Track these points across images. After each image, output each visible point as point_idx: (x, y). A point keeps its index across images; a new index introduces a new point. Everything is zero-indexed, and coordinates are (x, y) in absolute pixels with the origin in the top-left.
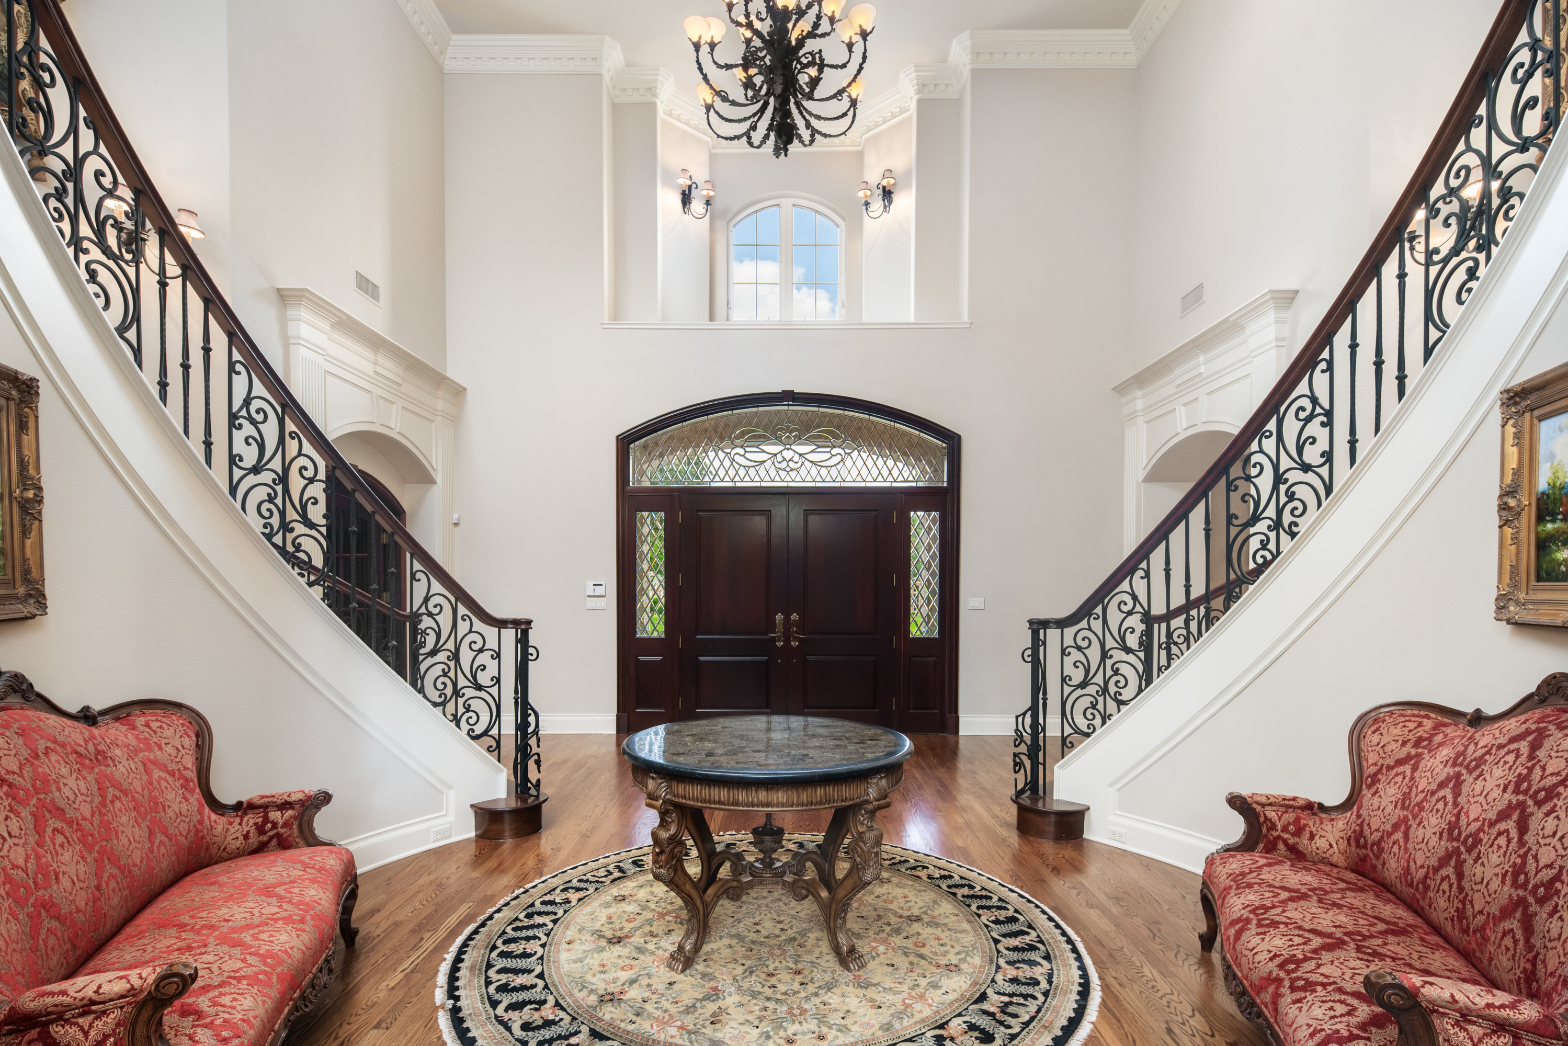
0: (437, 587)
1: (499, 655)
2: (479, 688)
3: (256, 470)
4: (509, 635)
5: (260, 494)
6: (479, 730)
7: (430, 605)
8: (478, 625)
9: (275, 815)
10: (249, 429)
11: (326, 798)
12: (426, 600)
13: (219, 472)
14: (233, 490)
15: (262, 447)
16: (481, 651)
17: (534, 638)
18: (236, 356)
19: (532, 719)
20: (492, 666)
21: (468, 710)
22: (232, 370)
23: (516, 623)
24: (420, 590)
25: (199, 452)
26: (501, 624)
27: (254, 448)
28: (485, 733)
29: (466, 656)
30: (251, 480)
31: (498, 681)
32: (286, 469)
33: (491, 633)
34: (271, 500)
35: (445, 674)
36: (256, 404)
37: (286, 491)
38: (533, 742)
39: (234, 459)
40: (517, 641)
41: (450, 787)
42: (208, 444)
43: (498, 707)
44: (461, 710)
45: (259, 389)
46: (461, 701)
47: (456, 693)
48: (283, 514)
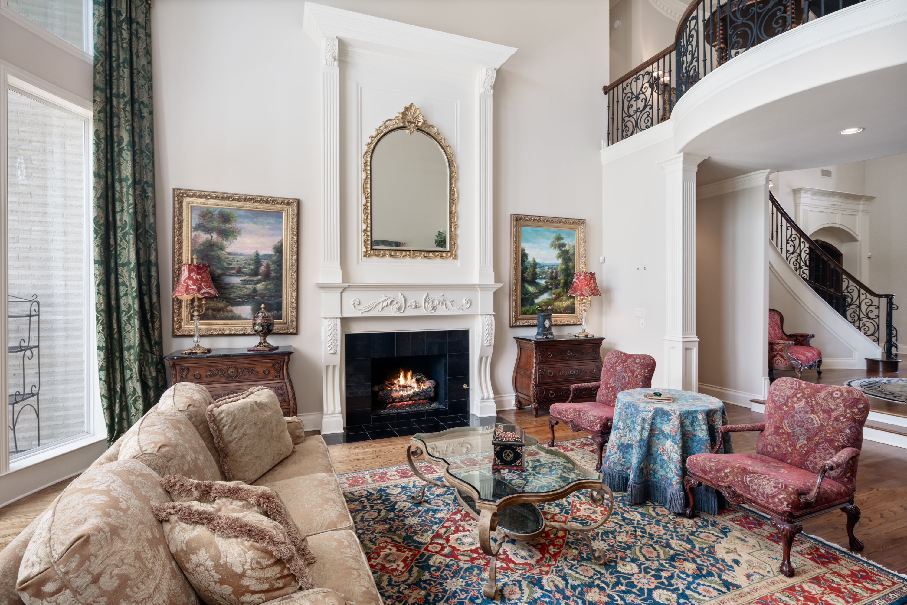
0: (851, 283)
1: (879, 307)
2: (870, 318)
3: (793, 253)
4: (884, 301)
5: (794, 259)
6: (869, 333)
7: (849, 289)
8: (869, 296)
9: (800, 338)
10: (791, 243)
11: (813, 336)
12: (847, 288)
13: (784, 255)
14: (787, 259)
15: (794, 247)
16: (870, 305)
17: (894, 301)
18: (788, 225)
19: (894, 332)
20: (876, 312)
21: (864, 325)
22: (787, 229)
23: (886, 296)
24: (845, 285)
25: (779, 251)
26: (880, 296)
27: (792, 248)
28: (872, 335)
29: (864, 307)
30: (792, 256)
31: (878, 316)
32: (801, 252)
33: (875, 300)
34: (796, 260)
35: (854, 312)
36: (793, 236)
37: (801, 258)
38: (894, 339)
39: (787, 251)
40: (888, 303)
41: (856, 350)
42: (781, 249)
43: (878, 326)
44: (861, 325)
45: (794, 232)
46: (861, 322)
47: (859, 319)
48: (800, 264)
